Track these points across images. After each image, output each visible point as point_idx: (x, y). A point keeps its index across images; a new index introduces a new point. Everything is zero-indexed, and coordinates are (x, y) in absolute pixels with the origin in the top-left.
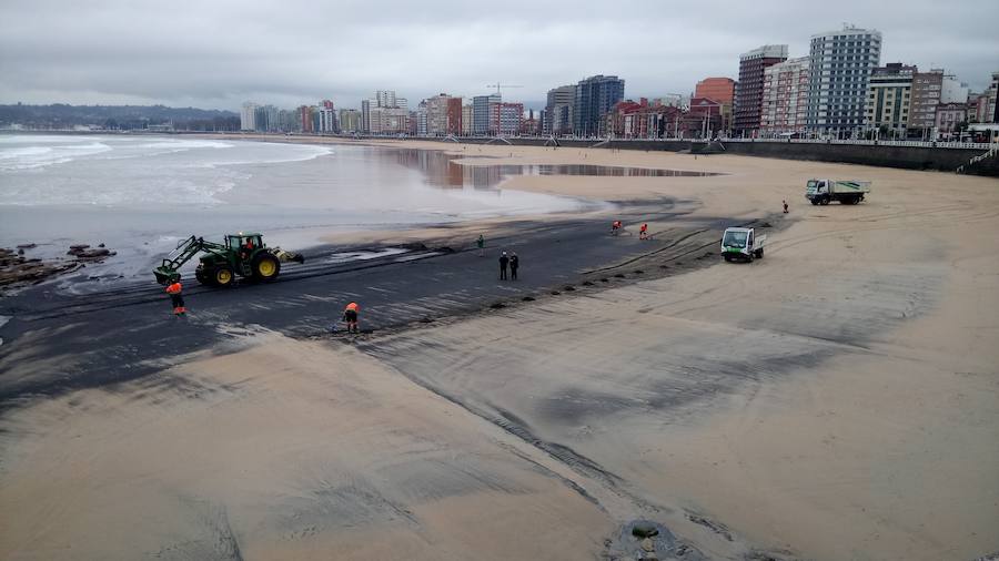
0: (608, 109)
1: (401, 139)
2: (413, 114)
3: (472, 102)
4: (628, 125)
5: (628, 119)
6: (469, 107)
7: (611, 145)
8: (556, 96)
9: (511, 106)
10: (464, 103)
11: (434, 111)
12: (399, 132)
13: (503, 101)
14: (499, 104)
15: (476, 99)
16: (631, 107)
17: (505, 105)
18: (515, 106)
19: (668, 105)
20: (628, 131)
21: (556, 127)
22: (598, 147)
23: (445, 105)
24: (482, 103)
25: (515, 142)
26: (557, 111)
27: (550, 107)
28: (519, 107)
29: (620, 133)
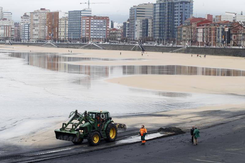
0: (181, 22)
1: (8, 44)
2: (16, 24)
3: (67, 15)
4: (200, 35)
5: (200, 30)
6: (65, 19)
7: (187, 51)
8: (136, 12)
9: (99, 18)
10: (60, 16)
11: (35, 22)
12: (7, 38)
13: (92, 15)
14: (90, 17)
15: (70, 13)
16: (201, 22)
17: (95, 18)
18: (103, 18)
19: (231, 20)
20: (200, 40)
21: (137, 35)
22: (177, 52)
23: (44, 17)
24: (75, 16)
25: (104, 47)
26: (138, 23)
27: (132, 19)
28: (106, 19)
29: (194, 41)
